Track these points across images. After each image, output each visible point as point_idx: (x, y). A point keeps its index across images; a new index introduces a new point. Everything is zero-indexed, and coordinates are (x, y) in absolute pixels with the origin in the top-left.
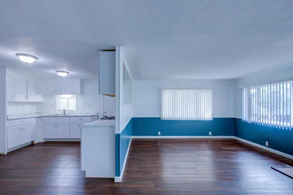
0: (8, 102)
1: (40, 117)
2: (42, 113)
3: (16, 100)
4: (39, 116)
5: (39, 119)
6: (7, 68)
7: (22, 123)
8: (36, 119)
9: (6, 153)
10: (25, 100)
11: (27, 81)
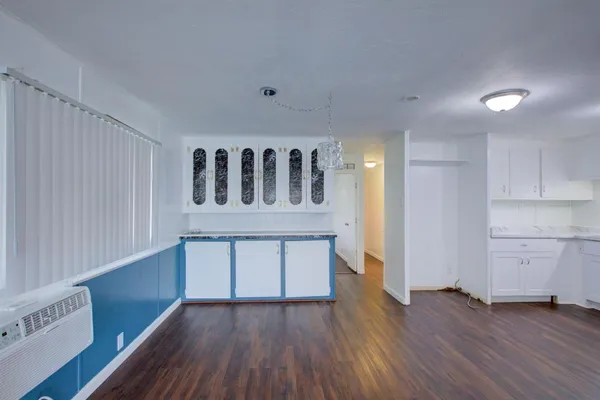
0: (494, 202)
1: (575, 239)
2: (587, 230)
3: (515, 196)
4: (571, 235)
5: (574, 245)
6: (489, 135)
7: (525, 249)
8: (562, 245)
9: (489, 303)
10: (536, 196)
11: (540, 152)
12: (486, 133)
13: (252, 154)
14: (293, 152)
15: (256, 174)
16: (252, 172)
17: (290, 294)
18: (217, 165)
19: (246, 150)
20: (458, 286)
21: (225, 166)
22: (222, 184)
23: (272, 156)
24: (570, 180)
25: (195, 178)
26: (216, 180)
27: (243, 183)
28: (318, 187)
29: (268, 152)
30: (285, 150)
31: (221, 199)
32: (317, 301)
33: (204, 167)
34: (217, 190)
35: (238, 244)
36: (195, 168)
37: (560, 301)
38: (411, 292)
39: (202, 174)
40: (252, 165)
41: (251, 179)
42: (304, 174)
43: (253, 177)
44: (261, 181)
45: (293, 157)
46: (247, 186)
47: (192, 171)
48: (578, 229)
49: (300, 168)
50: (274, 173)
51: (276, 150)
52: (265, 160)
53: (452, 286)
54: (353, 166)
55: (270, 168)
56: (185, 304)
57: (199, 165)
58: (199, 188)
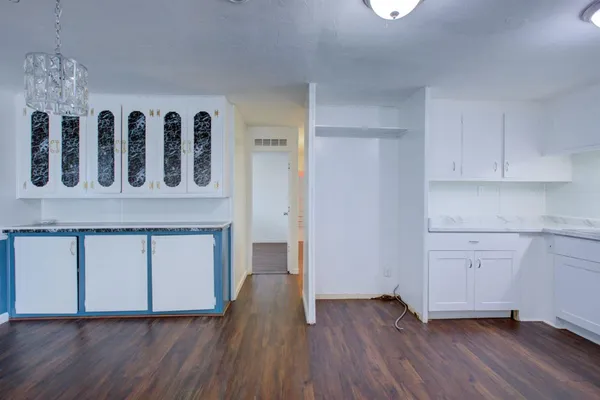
0: (434, 184)
1: (544, 234)
2: (565, 222)
5: (542, 240)
6: (428, 90)
7: (476, 247)
8: (527, 241)
9: (425, 319)
10: (496, 177)
11: (504, 116)
12: (423, 88)
13: (112, 118)
14: (169, 117)
15: (117, 146)
16: (112, 142)
17: (159, 307)
18: (65, 132)
19: (104, 113)
20: (398, 293)
21: (76, 135)
22: (71, 159)
23: (140, 121)
24: (542, 155)
25: (34, 150)
26: (63, 153)
27: (100, 158)
28: (203, 163)
29: (135, 117)
30: (158, 113)
31: (70, 179)
32: (194, 317)
33: (47, 135)
34: (65, 167)
35: (89, 240)
36: (33, 137)
37: (522, 318)
38: (317, 301)
39: (43, 145)
40: (111, 134)
41: (111, 152)
42: (184, 146)
43: (112, 149)
44: (126, 156)
45: (170, 122)
47: (29, 141)
48: (553, 219)
49: (178, 137)
50: (143, 144)
51: (146, 113)
52: (131, 127)
53: (390, 293)
54: (283, 142)
55: (137, 137)
56: (12, 322)
57: (40, 132)
58: (39, 164)
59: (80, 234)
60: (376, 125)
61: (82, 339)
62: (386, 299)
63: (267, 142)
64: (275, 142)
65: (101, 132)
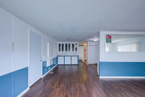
13: (67, 44)
14: (73, 44)
17: (72, 64)
18: (62, 46)
22: (63, 49)
25: (59, 48)
28: (76, 49)
32: (76, 65)
34: (62, 49)
35: (65, 57)
39: (60, 47)
41: (67, 48)
46: (66, 49)
51: (70, 44)
53: (96, 63)
54: (83, 45)
55: (69, 46)
56: (58, 65)
57: (60, 46)
58: (60, 49)
59: (64, 56)
60: (94, 45)
61: (64, 67)
62: (96, 64)
63: (80, 45)
64: (81, 45)
65: (66, 46)
